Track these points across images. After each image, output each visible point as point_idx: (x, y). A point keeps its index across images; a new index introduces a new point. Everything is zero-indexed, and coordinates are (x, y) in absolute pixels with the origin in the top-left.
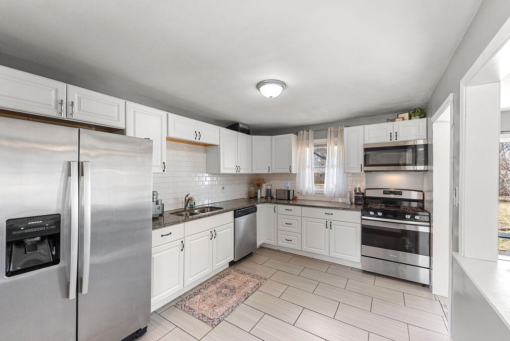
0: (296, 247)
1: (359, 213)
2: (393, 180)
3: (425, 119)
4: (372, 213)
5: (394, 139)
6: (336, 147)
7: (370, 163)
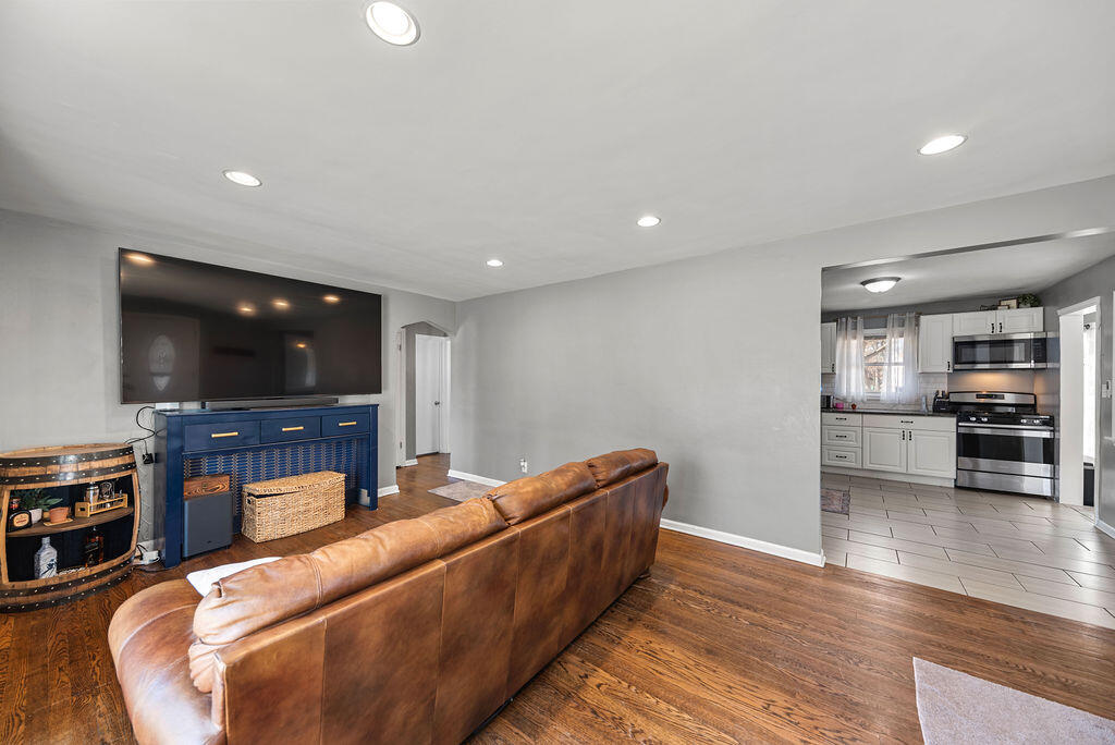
0: (853, 465)
1: (954, 420)
2: (988, 381)
3: (1042, 308)
4: (974, 419)
5: (997, 331)
6: (901, 340)
7: (964, 360)
